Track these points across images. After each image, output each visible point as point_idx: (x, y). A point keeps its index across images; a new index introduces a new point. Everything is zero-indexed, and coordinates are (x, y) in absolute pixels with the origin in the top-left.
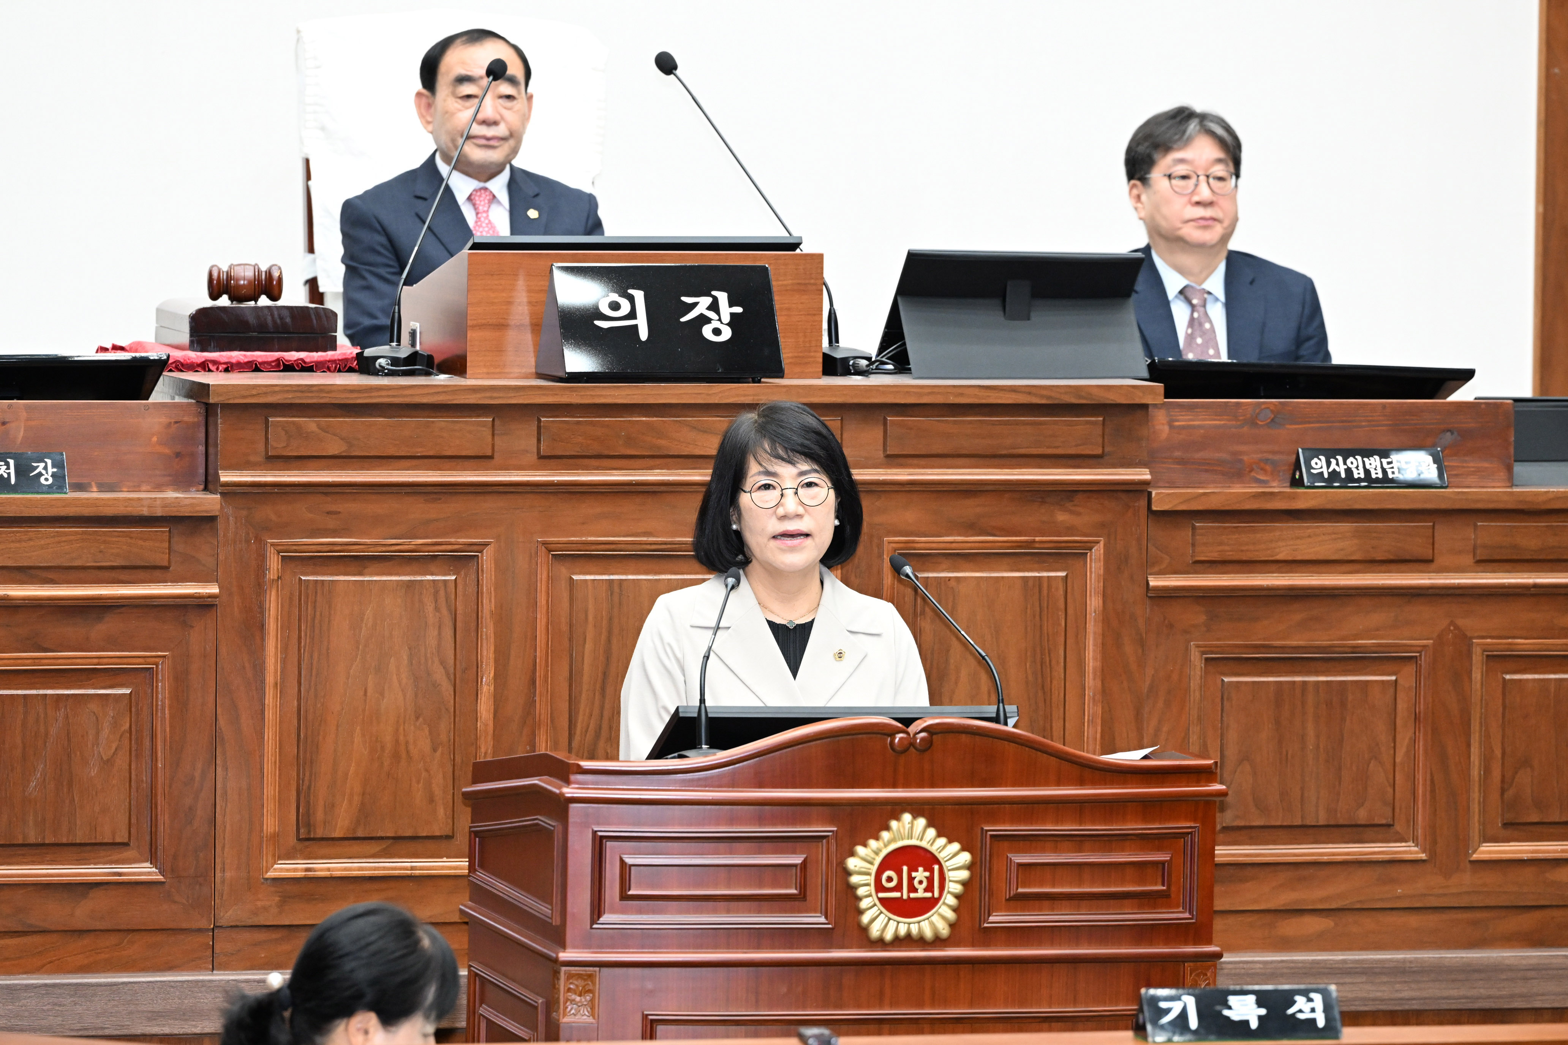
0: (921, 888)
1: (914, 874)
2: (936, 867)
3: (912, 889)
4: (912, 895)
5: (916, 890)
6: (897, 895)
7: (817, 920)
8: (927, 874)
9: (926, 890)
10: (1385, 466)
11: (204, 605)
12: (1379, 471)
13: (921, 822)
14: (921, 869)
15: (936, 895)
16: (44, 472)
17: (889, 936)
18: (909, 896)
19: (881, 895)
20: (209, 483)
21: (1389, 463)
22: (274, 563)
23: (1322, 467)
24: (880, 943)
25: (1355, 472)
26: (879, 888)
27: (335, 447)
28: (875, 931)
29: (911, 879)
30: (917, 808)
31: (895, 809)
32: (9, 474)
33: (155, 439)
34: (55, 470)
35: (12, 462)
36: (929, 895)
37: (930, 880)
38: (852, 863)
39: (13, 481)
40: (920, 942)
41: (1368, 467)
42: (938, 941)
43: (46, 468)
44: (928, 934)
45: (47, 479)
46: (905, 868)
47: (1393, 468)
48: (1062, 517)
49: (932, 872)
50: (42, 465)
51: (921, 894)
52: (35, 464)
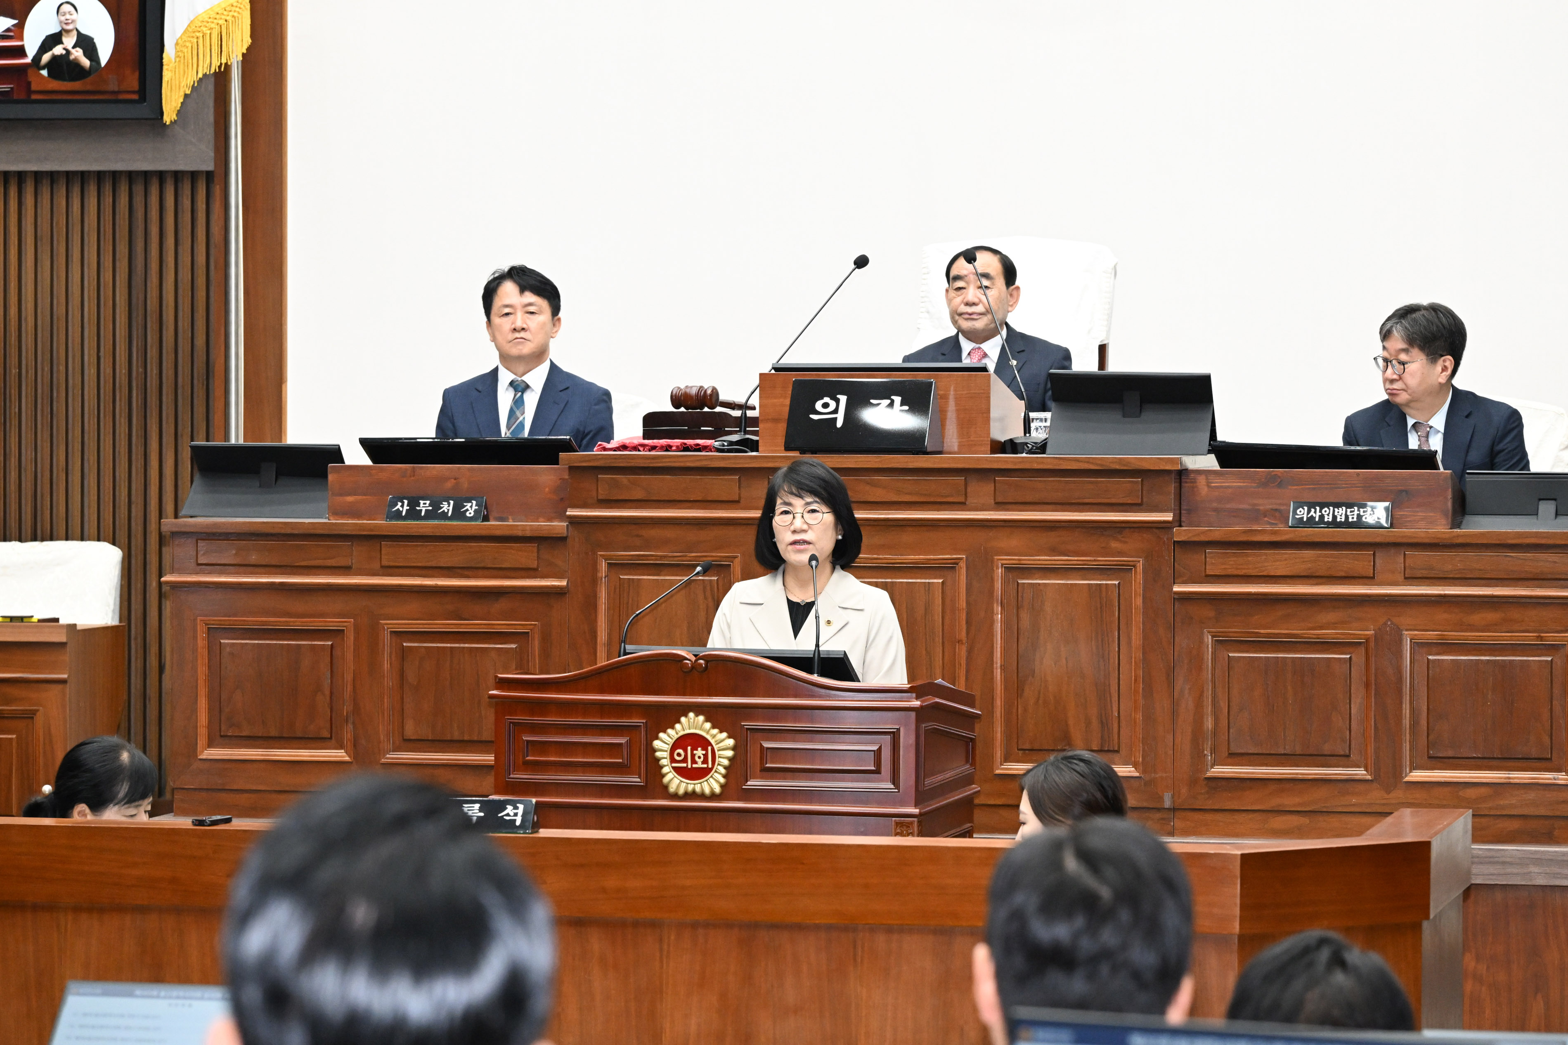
0: (700, 761)
1: (695, 752)
2: (710, 748)
3: (694, 761)
4: (694, 766)
5: (696, 763)
6: (684, 765)
7: (635, 780)
8: (704, 752)
9: (703, 763)
10: (1348, 513)
11: (559, 593)
12: (1343, 517)
13: (701, 718)
14: (699, 749)
15: (710, 766)
16: (470, 509)
17: (681, 791)
18: (692, 766)
19: (674, 765)
20: (562, 516)
21: (1351, 512)
22: (603, 566)
23: (1303, 514)
24: (675, 796)
25: (1326, 517)
26: (673, 760)
27: (638, 494)
28: (672, 789)
29: (693, 756)
30: (699, 709)
31: (684, 710)
32: (448, 510)
33: (547, 489)
34: (477, 508)
35: (452, 502)
36: (705, 766)
37: (706, 756)
38: (657, 744)
39: (450, 514)
40: (702, 796)
41: (1336, 514)
42: (713, 797)
43: (471, 507)
44: (707, 791)
45: (470, 513)
46: (689, 748)
47: (1353, 515)
48: (1114, 545)
49: (707, 750)
50: (470, 504)
51: (700, 765)
52: (465, 504)
